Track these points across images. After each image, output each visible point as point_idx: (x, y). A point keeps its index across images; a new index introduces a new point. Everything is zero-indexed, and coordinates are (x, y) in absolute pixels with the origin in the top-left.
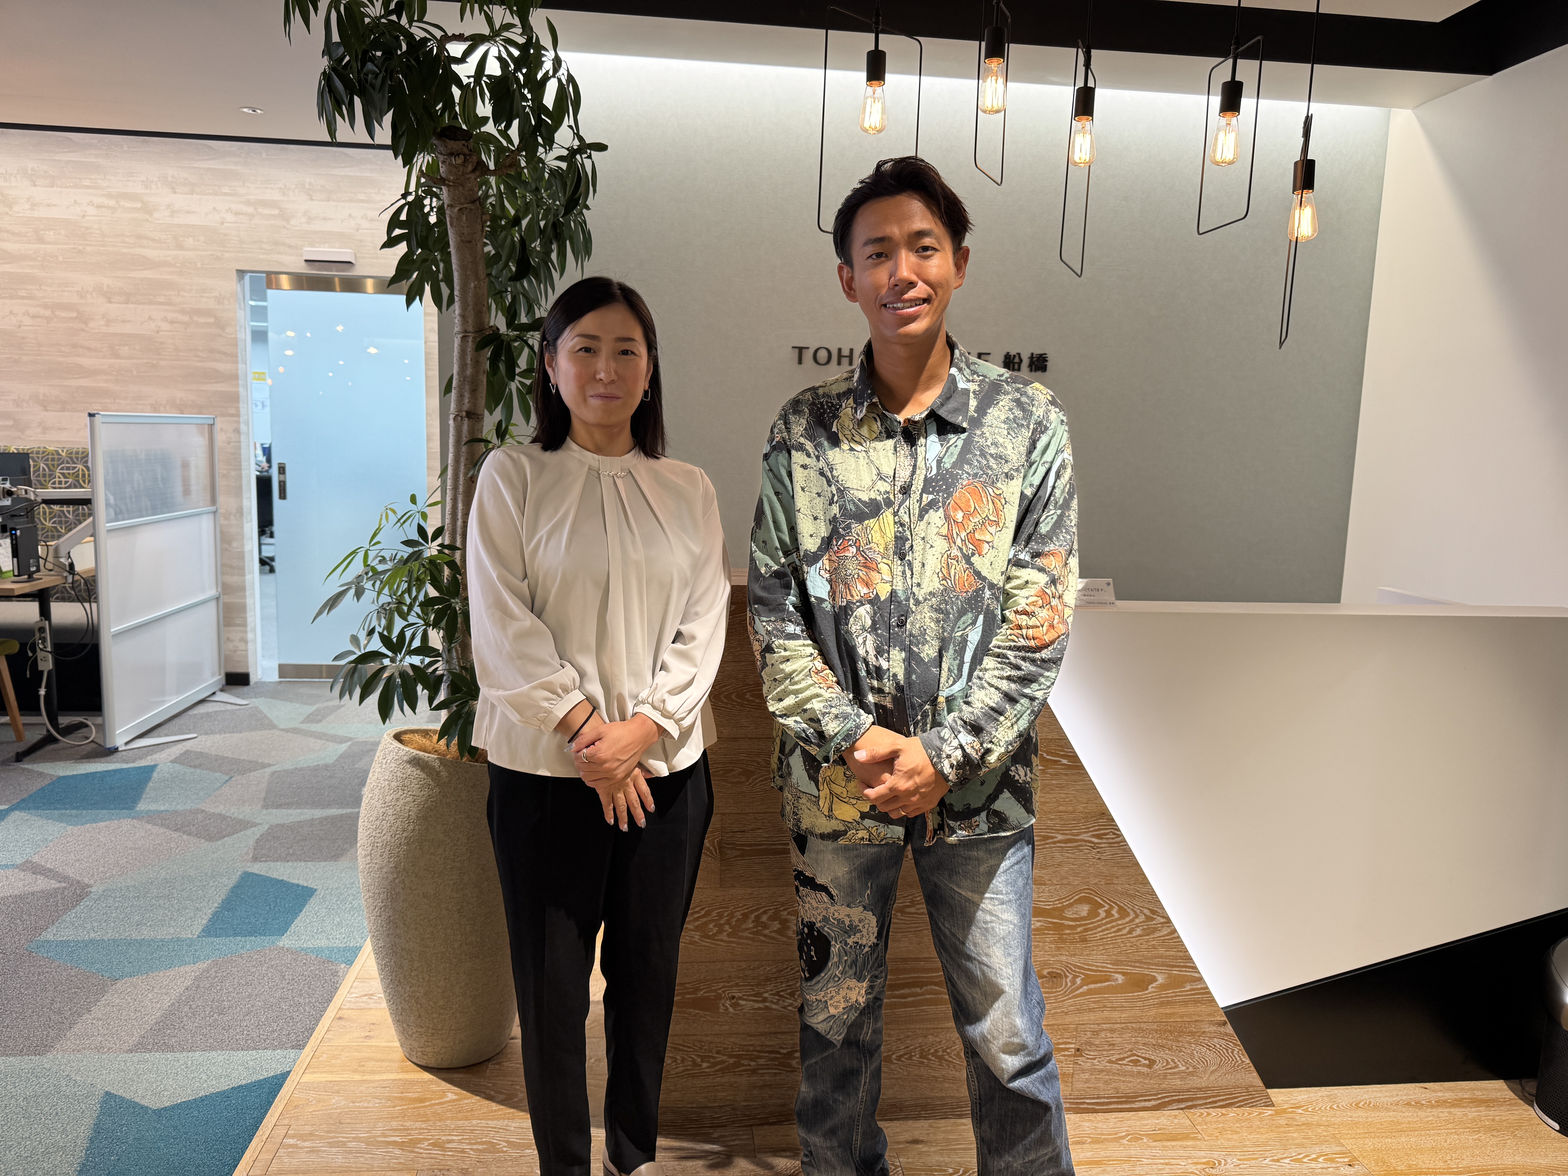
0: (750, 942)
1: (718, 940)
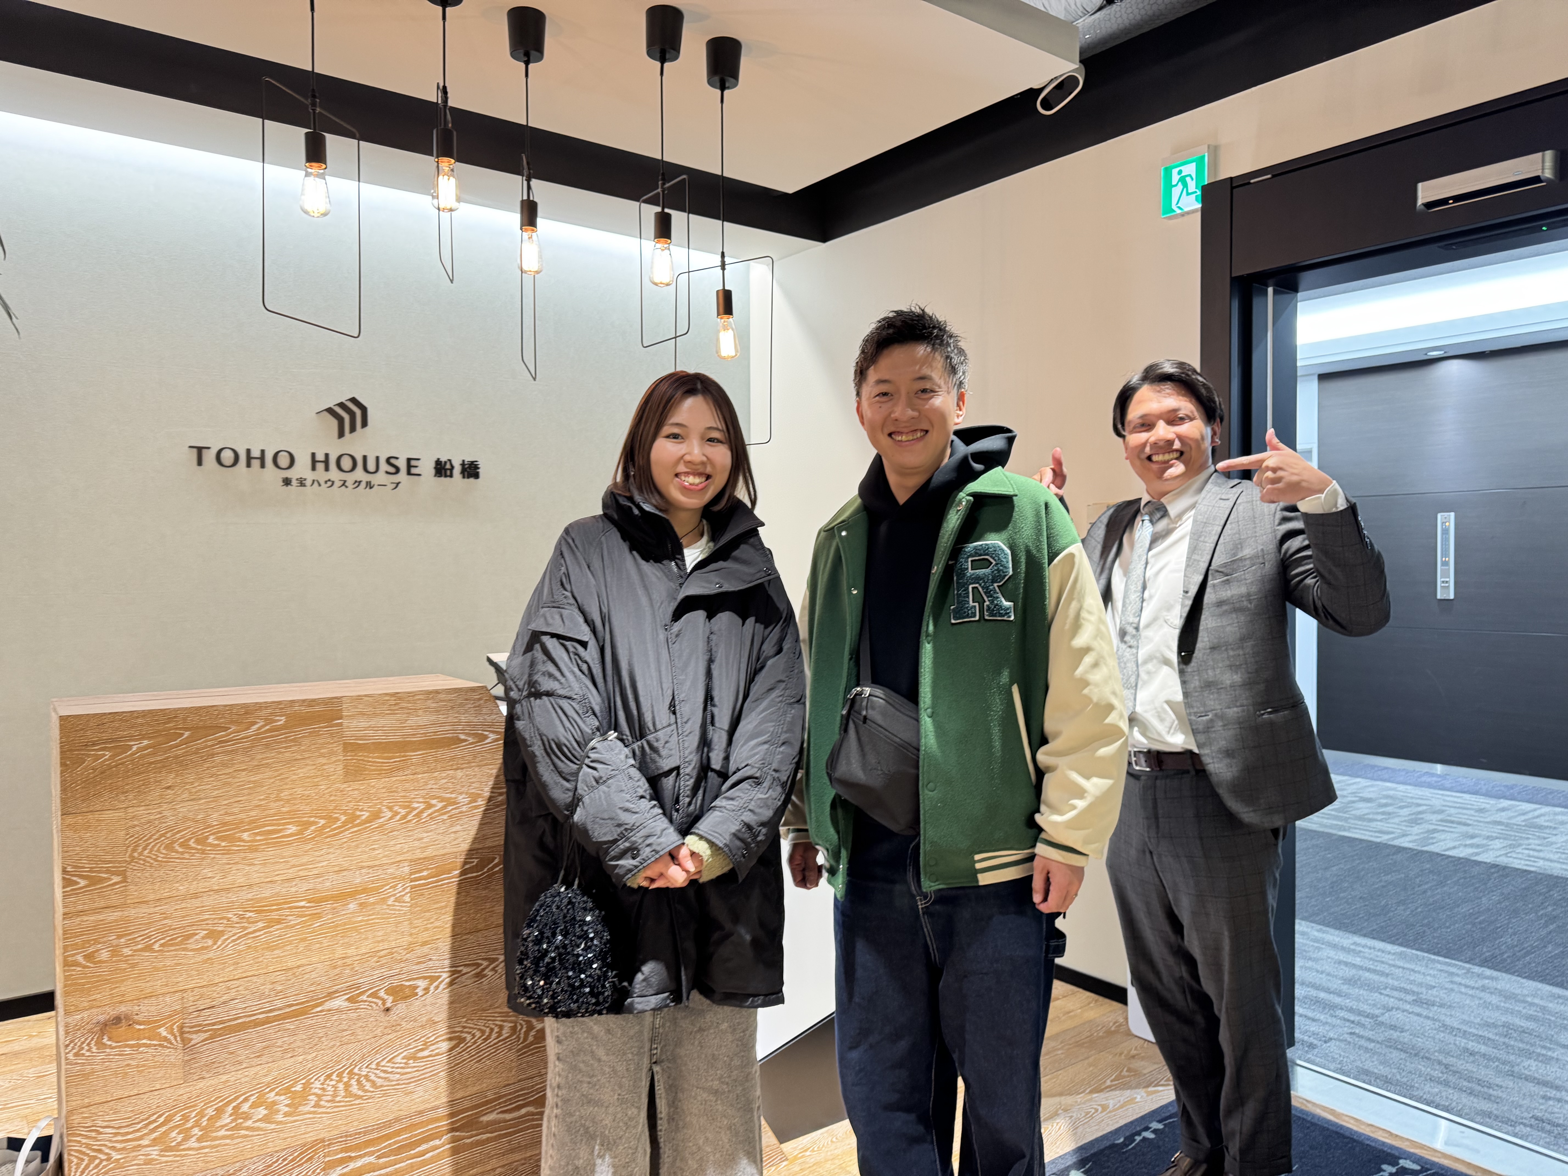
0: (228, 1141)
1: (184, 1150)
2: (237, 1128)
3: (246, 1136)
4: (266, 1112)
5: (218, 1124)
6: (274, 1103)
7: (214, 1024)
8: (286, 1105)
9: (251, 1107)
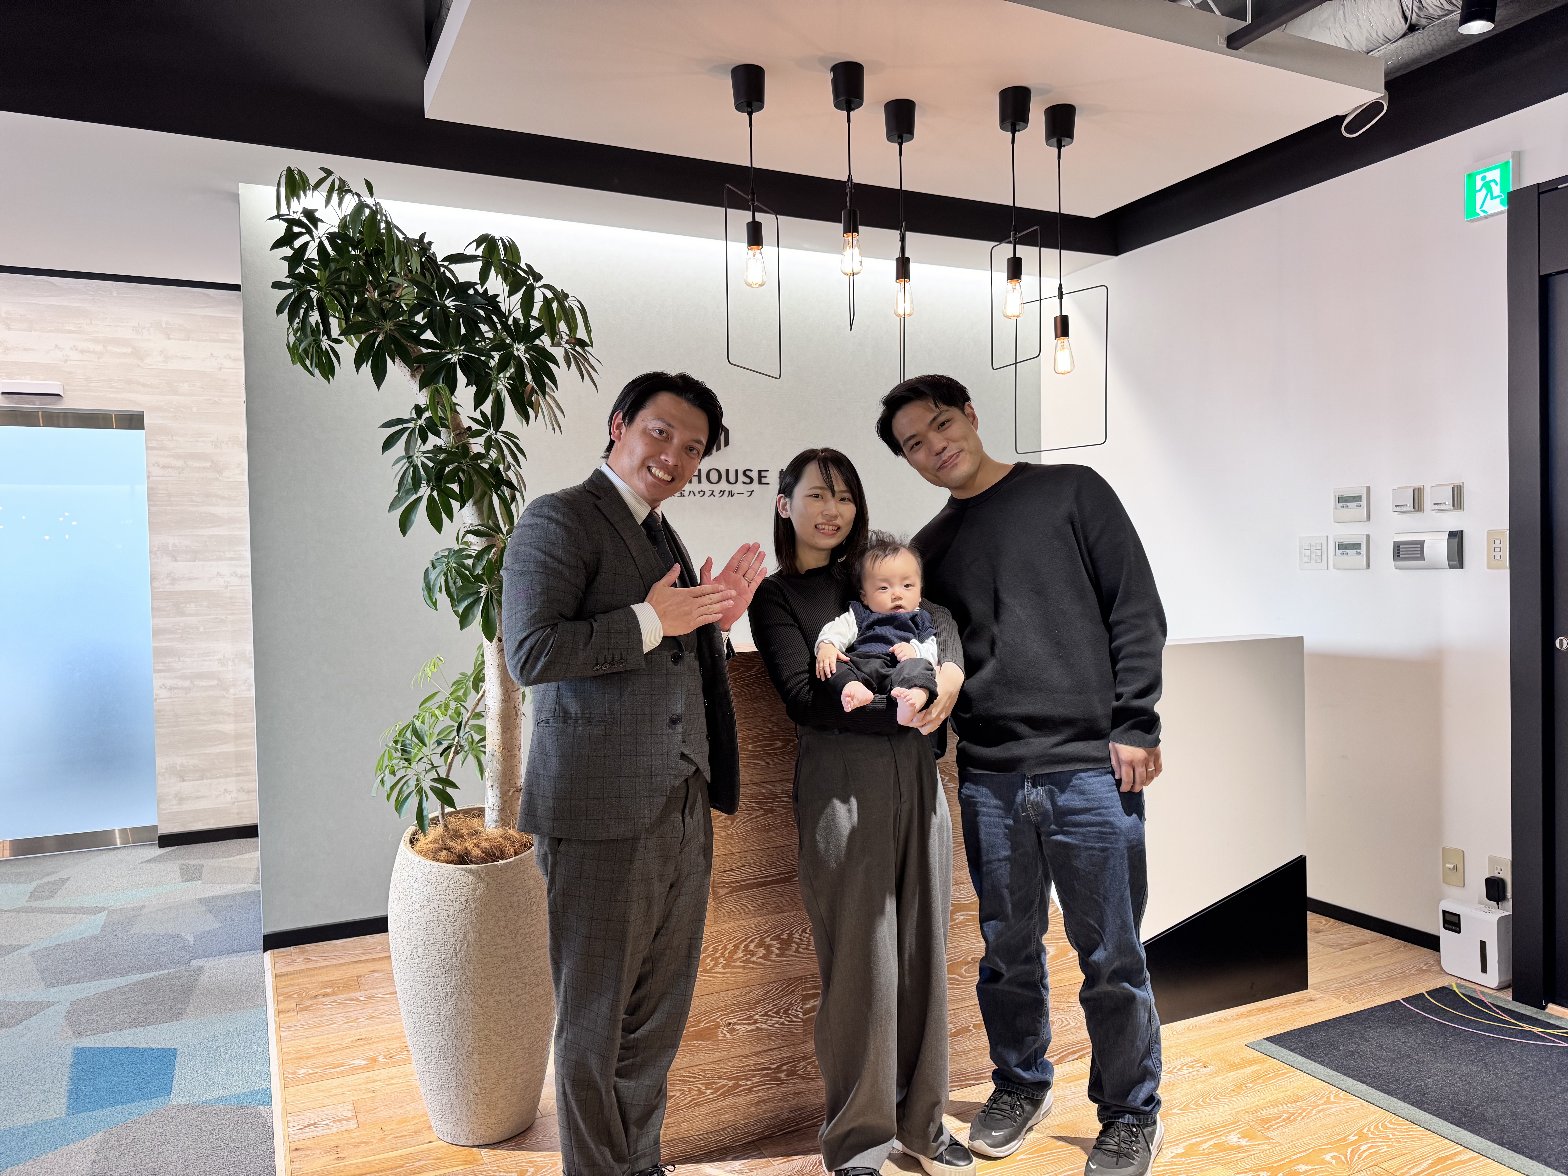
0: (741, 970)
1: (714, 973)
2: (747, 961)
3: (753, 968)
4: (764, 952)
5: (735, 957)
6: (770, 946)
7: (732, 883)
8: (777, 949)
9: (755, 947)
